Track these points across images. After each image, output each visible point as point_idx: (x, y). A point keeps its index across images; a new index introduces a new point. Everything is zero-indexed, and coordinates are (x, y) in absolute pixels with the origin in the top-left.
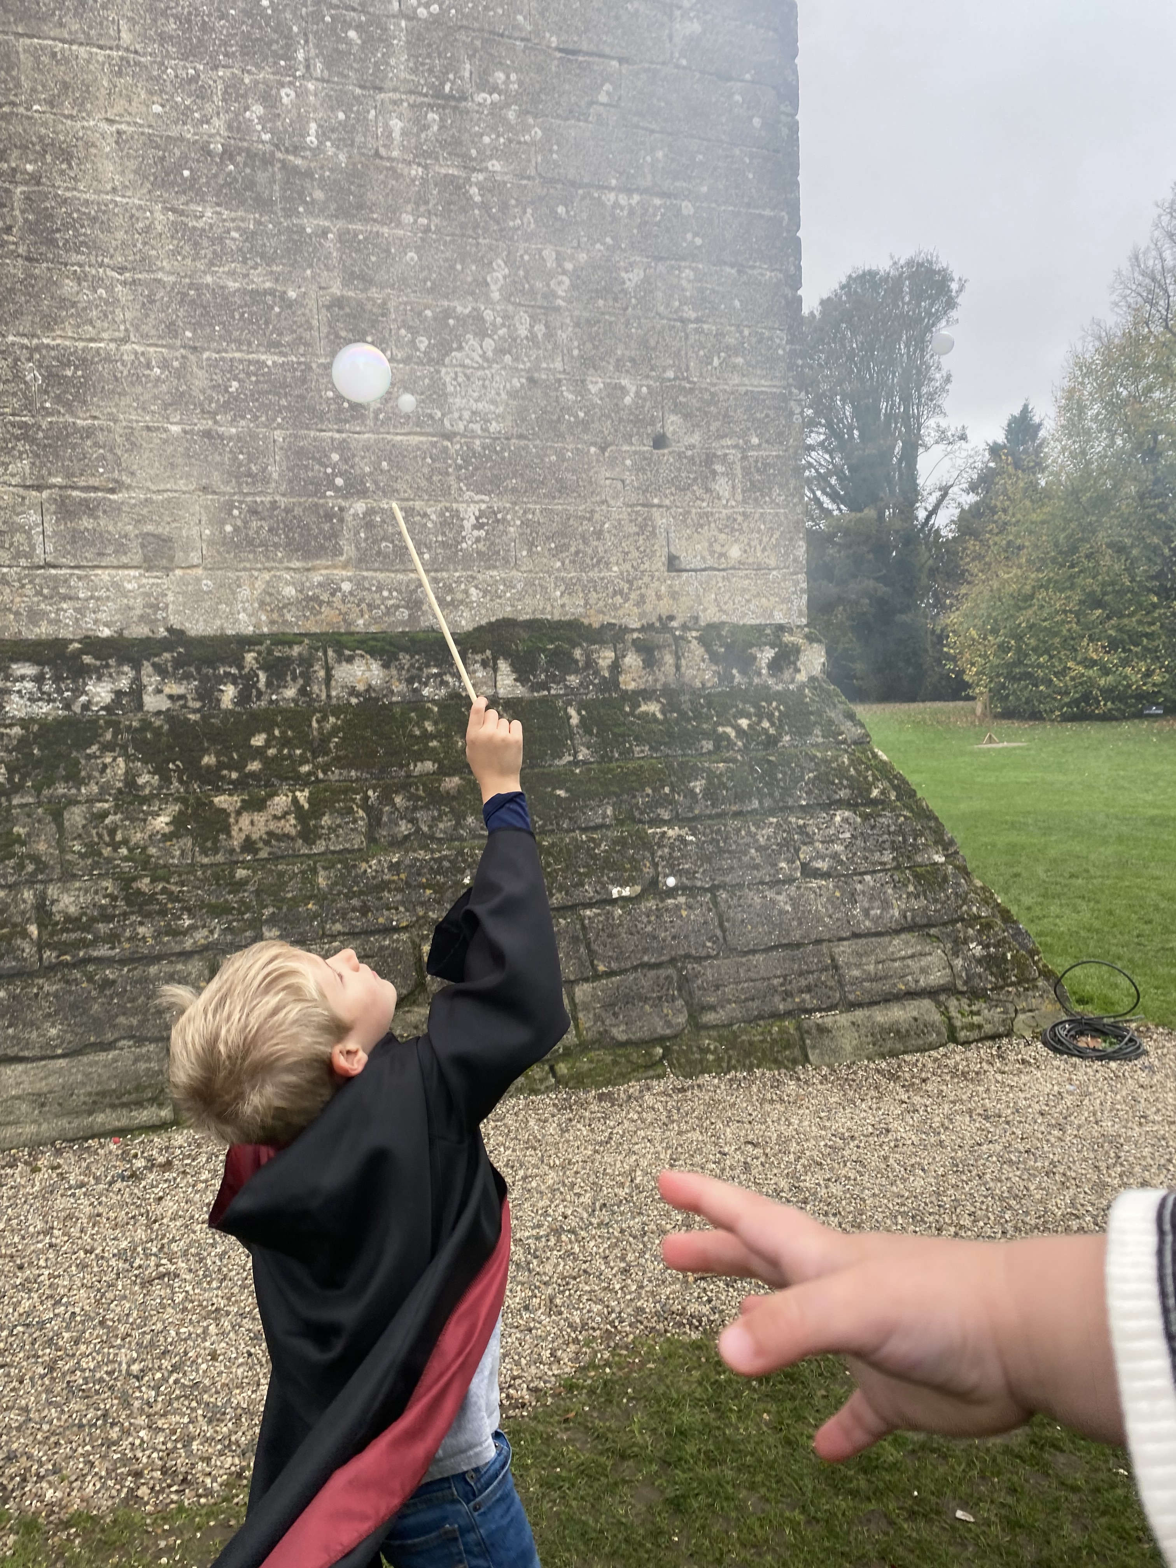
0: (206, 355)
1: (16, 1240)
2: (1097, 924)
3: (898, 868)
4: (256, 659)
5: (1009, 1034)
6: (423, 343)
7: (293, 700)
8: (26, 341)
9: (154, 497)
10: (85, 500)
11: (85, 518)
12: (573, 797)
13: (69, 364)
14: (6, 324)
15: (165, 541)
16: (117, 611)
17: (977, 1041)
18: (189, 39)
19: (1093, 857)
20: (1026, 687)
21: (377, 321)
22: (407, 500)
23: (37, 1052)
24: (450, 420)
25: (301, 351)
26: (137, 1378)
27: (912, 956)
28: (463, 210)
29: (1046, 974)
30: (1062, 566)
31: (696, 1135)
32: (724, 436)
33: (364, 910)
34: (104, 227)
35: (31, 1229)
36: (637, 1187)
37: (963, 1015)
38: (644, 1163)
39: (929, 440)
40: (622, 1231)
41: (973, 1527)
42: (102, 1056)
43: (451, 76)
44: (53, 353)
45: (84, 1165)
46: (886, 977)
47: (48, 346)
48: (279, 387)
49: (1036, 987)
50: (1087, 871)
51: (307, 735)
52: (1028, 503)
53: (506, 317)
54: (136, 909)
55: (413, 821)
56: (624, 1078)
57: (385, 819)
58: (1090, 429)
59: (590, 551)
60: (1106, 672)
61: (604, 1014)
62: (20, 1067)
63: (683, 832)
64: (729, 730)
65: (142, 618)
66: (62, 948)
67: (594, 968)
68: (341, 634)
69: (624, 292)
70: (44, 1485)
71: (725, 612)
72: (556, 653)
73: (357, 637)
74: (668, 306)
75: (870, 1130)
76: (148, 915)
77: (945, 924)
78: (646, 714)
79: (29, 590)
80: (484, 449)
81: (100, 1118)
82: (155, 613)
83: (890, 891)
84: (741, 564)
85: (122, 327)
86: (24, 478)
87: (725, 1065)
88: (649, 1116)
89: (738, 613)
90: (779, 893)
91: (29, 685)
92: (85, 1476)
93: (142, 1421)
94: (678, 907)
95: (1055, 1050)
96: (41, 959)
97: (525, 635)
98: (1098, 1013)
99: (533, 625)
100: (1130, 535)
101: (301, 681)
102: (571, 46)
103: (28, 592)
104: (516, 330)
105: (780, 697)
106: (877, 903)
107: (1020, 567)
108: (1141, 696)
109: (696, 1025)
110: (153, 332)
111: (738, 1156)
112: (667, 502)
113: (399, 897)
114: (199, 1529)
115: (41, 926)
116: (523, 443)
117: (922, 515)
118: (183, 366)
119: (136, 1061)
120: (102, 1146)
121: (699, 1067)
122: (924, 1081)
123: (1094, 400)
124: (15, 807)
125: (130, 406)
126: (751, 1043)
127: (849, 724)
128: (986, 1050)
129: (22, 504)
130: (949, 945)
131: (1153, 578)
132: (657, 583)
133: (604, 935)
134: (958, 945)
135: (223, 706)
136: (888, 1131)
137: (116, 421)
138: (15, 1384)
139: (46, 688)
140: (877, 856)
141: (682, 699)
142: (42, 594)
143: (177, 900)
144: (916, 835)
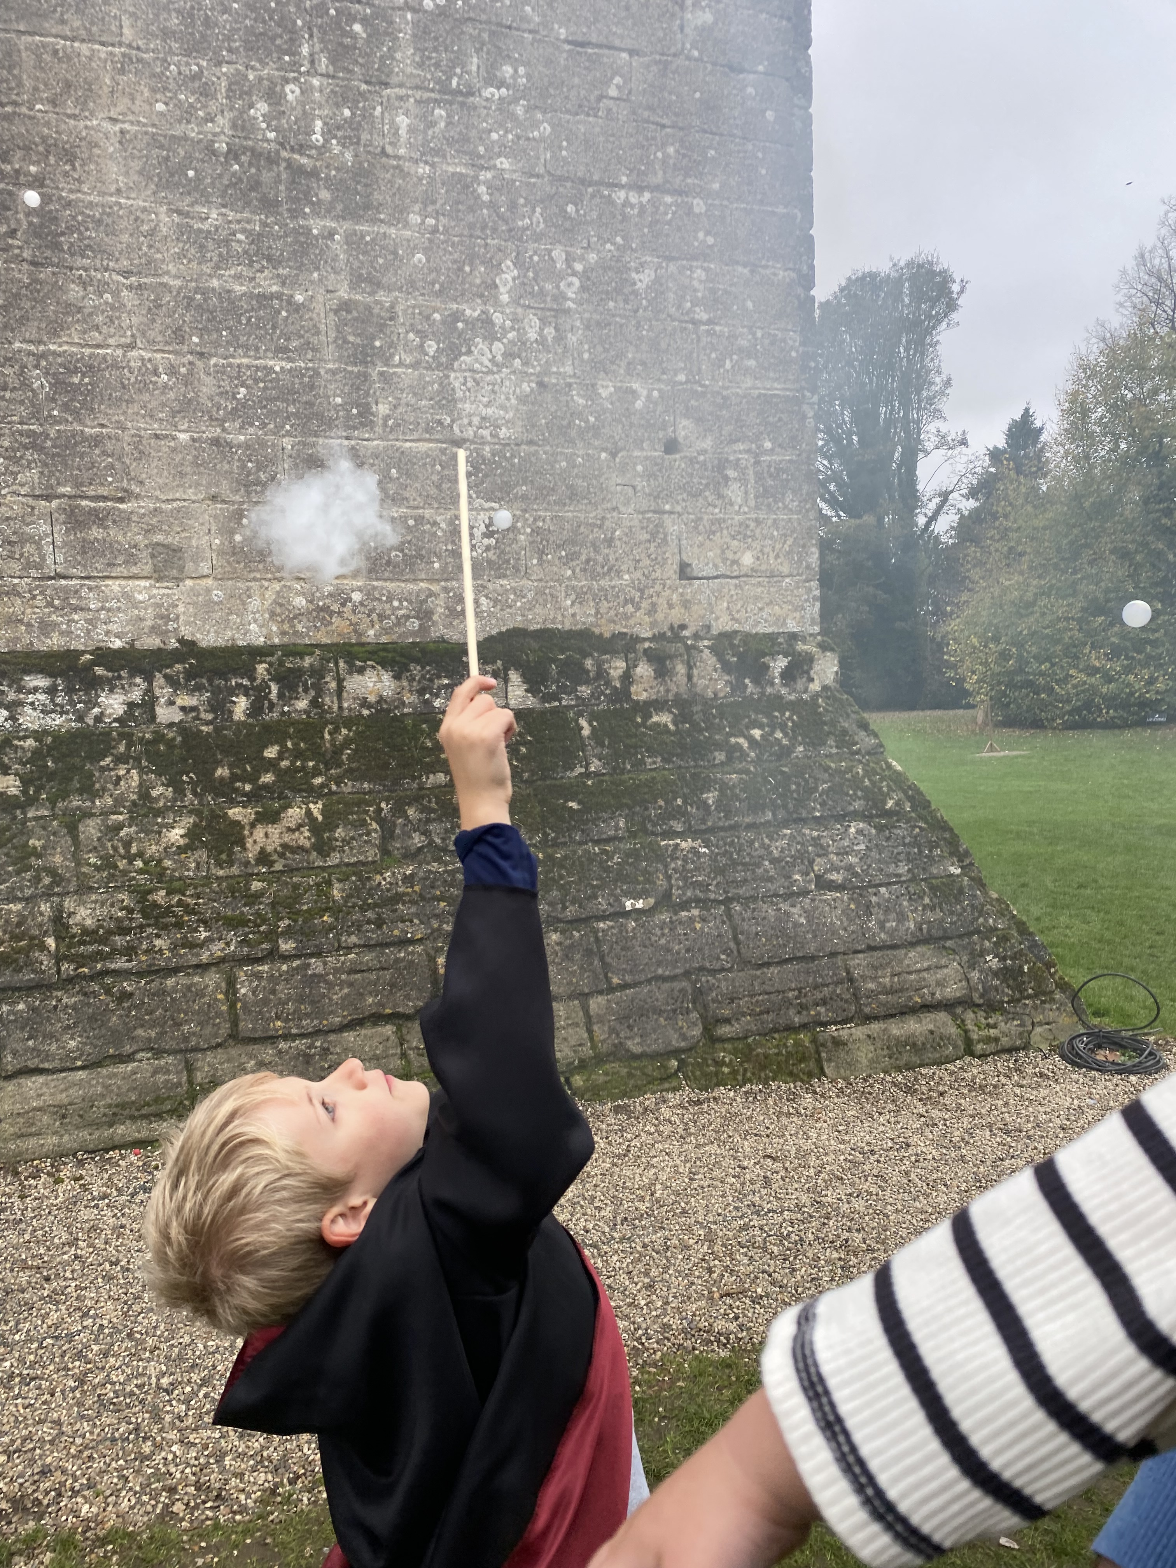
0: (213, 361)
1: (42, 1251)
2: (1108, 935)
3: (913, 879)
4: (267, 670)
5: (1026, 1047)
6: (432, 347)
7: (305, 712)
8: (32, 348)
9: (163, 506)
10: (95, 509)
11: (94, 528)
12: (585, 809)
13: (76, 371)
14: (12, 331)
15: (174, 552)
16: (128, 622)
17: (994, 1054)
18: (192, 34)
19: (1101, 866)
20: (1028, 695)
21: (385, 325)
22: (417, 508)
23: (56, 1064)
24: (460, 426)
25: (309, 356)
26: (166, 1391)
27: (927, 969)
28: (471, 209)
29: (1063, 986)
30: (1064, 572)
31: (713, 1149)
32: (737, 440)
33: (379, 923)
34: (110, 230)
35: (56, 1240)
36: (657, 1201)
37: (979, 1028)
38: (663, 1177)
39: (929, 446)
40: (645, 1246)
41: (1019, 1554)
42: (121, 1068)
43: (458, 71)
44: (59, 360)
45: (106, 1176)
46: (901, 990)
47: (54, 353)
48: (287, 394)
49: (1053, 1000)
50: (1096, 881)
51: (320, 747)
52: (1029, 508)
53: (515, 320)
54: (152, 921)
55: (425, 833)
56: (640, 1090)
57: (398, 831)
58: (1094, 432)
59: (600, 559)
60: (1109, 680)
61: (618, 1027)
62: (41, 1079)
63: (696, 844)
64: (741, 740)
65: (154, 629)
66: (80, 960)
67: (608, 980)
68: (352, 645)
69: (635, 293)
70: (80, 1500)
71: (737, 621)
72: (566, 663)
73: (369, 648)
74: (679, 307)
75: (890, 1144)
76: (165, 927)
77: (961, 936)
78: (657, 724)
79: (40, 601)
80: (494, 455)
81: (121, 1129)
82: (166, 624)
83: (905, 903)
84: (753, 573)
85: (129, 333)
86: (33, 488)
87: (740, 1078)
88: (667, 1129)
89: (751, 621)
90: (793, 906)
91: (42, 697)
92: (119, 1490)
93: (173, 1435)
94: (691, 920)
95: (1074, 1064)
96: (59, 972)
97: (534, 645)
98: (1115, 1026)
99: (545, 635)
100: (1133, 541)
101: (313, 693)
102: (580, 38)
103: (37, 603)
104: (526, 333)
105: (794, 706)
106: (893, 916)
107: (1022, 573)
108: (1143, 704)
109: (712, 1039)
110: (160, 338)
111: (758, 1170)
112: (679, 509)
113: (413, 910)
114: (236, 1547)
115: (59, 939)
116: (533, 448)
117: (921, 521)
118: (190, 373)
119: (155, 1073)
120: (123, 1158)
121: (714, 1080)
122: (941, 1094)
123: (1099, 403)
124: (30, 820)
125: (138, 414)
126: (766, 1056)
127: (863, 734)
128: (1003, 1063)
129: (32, 514)
130: (965, 958)
131: (1156, 584)
132: (668, 592)
133: (617, 948)
134: (975, 958)
135: (236, 718)
136: (908, 1145)
137: (124, 429)
138: (47, 1397)
139: (59, 700)
140: (892, 868)
141: (695, 709)
142: (53, 606)
143: (193, 912)
144: (932, 846)
